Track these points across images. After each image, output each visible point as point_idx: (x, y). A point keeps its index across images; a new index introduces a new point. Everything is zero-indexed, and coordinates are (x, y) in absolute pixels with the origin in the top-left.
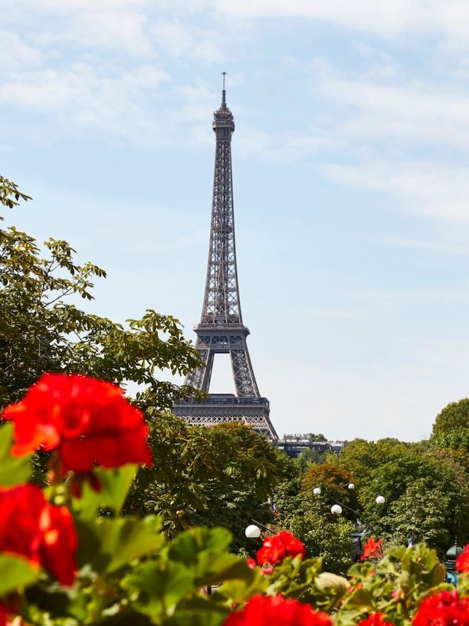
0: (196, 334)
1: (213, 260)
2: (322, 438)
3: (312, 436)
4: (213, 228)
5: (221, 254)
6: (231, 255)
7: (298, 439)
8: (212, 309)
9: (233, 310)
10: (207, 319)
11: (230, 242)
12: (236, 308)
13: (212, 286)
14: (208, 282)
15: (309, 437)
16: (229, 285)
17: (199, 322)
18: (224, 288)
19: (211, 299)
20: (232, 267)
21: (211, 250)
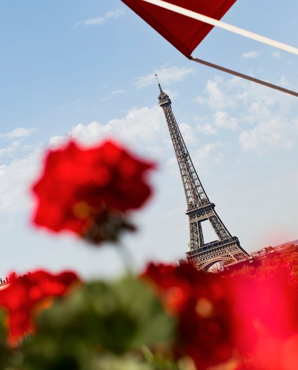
0: (187, 215)
1: (183, 174)
2: (271, 248)
3: (266, 249)
4: (178, 157)
5: (186, 169)
6: (191, 168)
7: (259, 252)
8: (191, 199)
9: (203, 196)
10: (191, 205)
11: (189, 161)
12: (203, 194)
13: (187, 187)
14: (185, 186)
15: (264, 250)
16: (196, 184)
17: (187, 209)
18: (194, 187)
19: (189, 195)
20: (194, 174)
21: (181, 170)
